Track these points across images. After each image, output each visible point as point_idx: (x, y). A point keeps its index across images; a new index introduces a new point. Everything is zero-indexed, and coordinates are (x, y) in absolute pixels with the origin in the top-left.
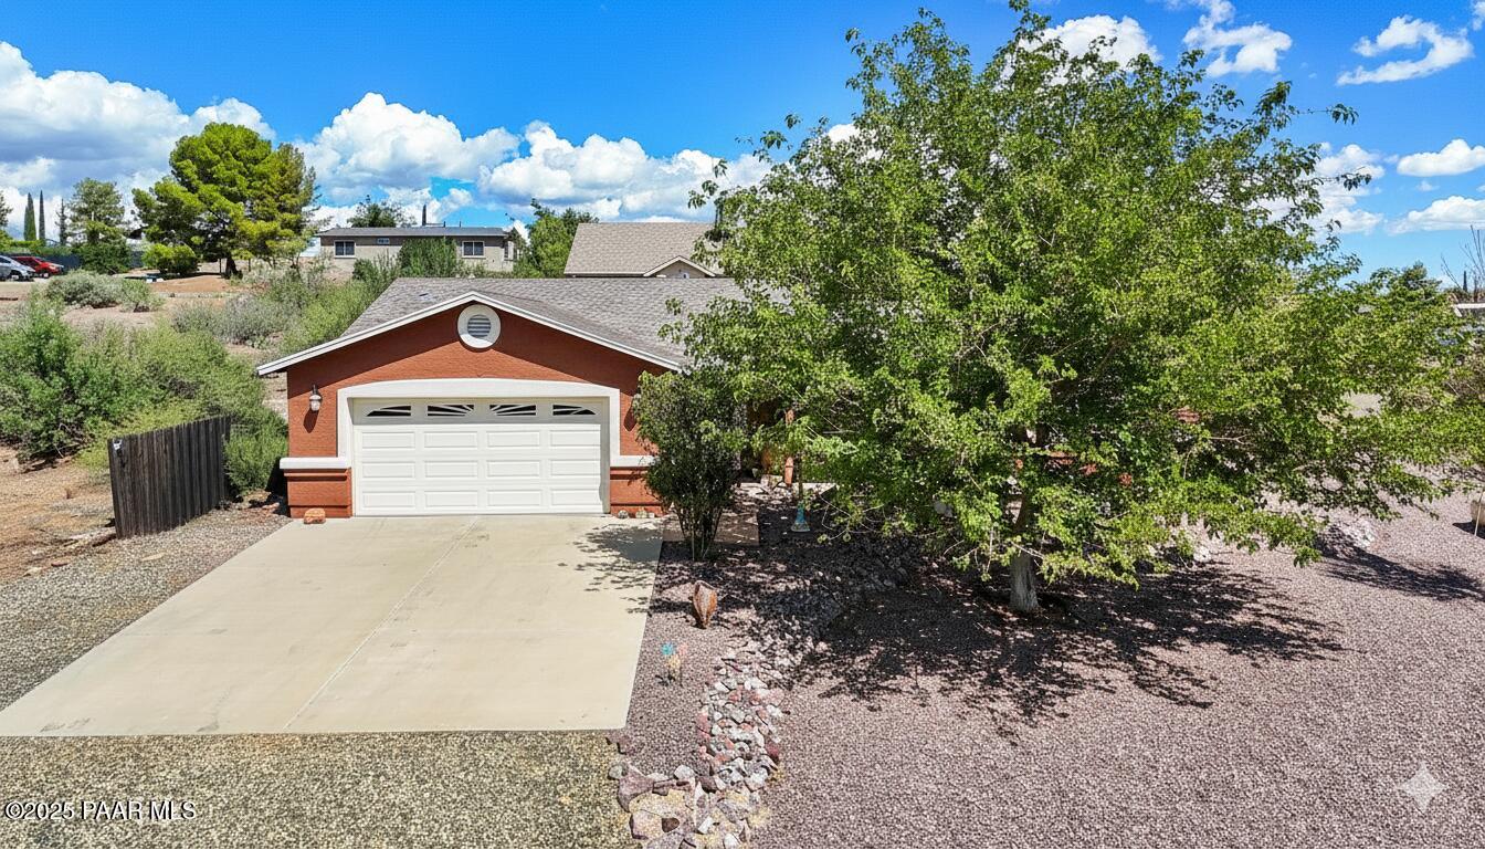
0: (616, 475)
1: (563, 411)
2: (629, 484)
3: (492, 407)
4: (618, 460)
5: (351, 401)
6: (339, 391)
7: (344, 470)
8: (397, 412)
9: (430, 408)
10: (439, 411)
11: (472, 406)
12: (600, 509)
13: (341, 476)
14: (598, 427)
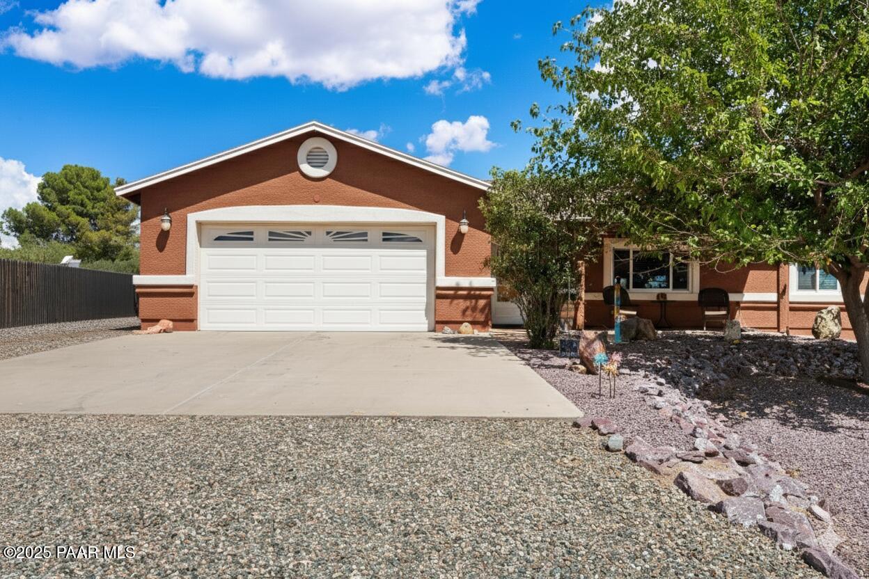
0: (441, 295)
1: (392, 237)
2: (451, 303)
3: (328, 233)
4: (444, 281)
5: (200, 224)
6: (189, 215)
7: (191, 287)
8: (241, 236)
9: (271, 234)
10: (282, 236)
11: (309, 233)
12: (425, 327)
13: (189, 292)
14: (424, 253)
